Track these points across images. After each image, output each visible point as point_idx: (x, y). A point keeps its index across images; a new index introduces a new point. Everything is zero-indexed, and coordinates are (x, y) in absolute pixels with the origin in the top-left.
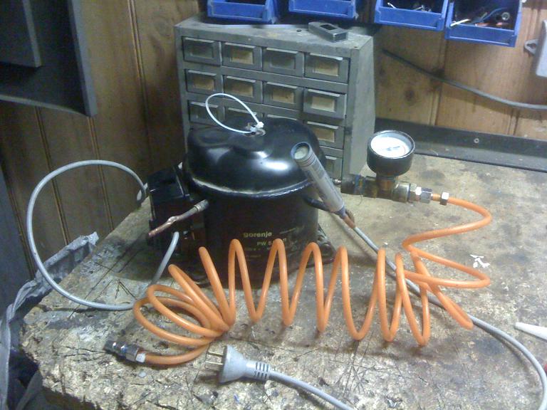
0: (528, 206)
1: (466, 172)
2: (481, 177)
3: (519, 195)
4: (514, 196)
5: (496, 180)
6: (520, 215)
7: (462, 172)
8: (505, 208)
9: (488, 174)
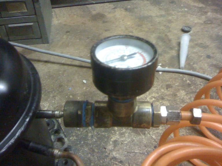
0: (163, 20)
1: (116, 9)
2: (126, 9)
3: (153, 15)
4: (151, 16)
5: (135, 9)
6: (162, 27)
7: (114, 10)
8: (152, 26)
9: (129, 7)
